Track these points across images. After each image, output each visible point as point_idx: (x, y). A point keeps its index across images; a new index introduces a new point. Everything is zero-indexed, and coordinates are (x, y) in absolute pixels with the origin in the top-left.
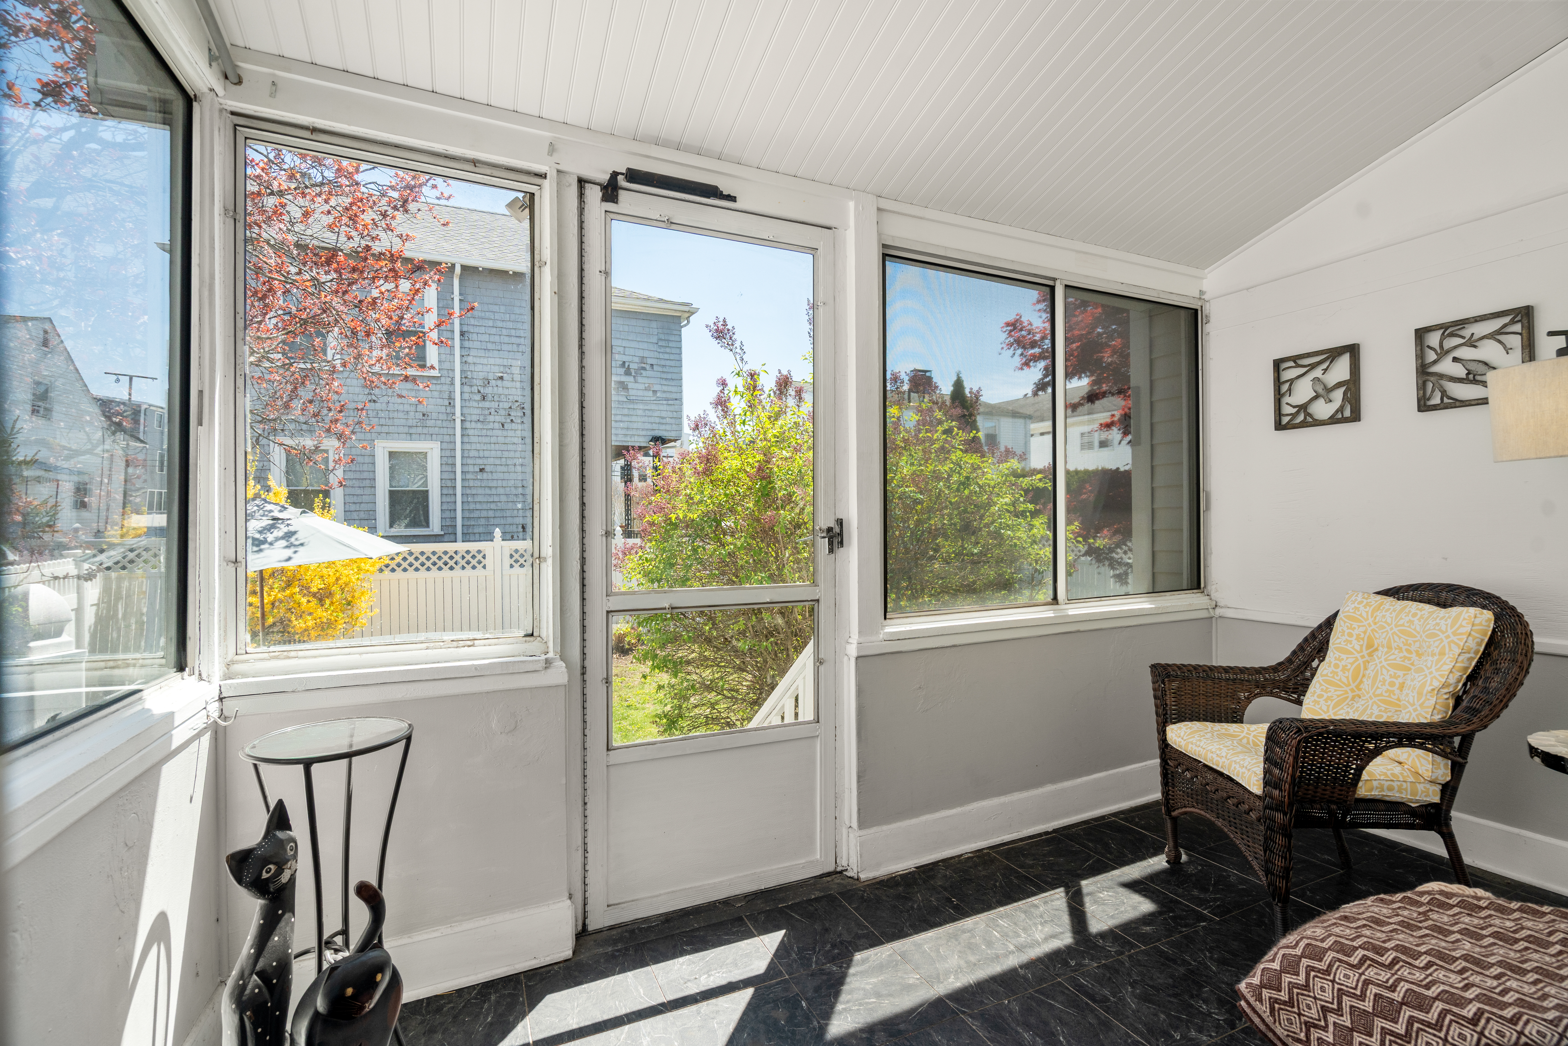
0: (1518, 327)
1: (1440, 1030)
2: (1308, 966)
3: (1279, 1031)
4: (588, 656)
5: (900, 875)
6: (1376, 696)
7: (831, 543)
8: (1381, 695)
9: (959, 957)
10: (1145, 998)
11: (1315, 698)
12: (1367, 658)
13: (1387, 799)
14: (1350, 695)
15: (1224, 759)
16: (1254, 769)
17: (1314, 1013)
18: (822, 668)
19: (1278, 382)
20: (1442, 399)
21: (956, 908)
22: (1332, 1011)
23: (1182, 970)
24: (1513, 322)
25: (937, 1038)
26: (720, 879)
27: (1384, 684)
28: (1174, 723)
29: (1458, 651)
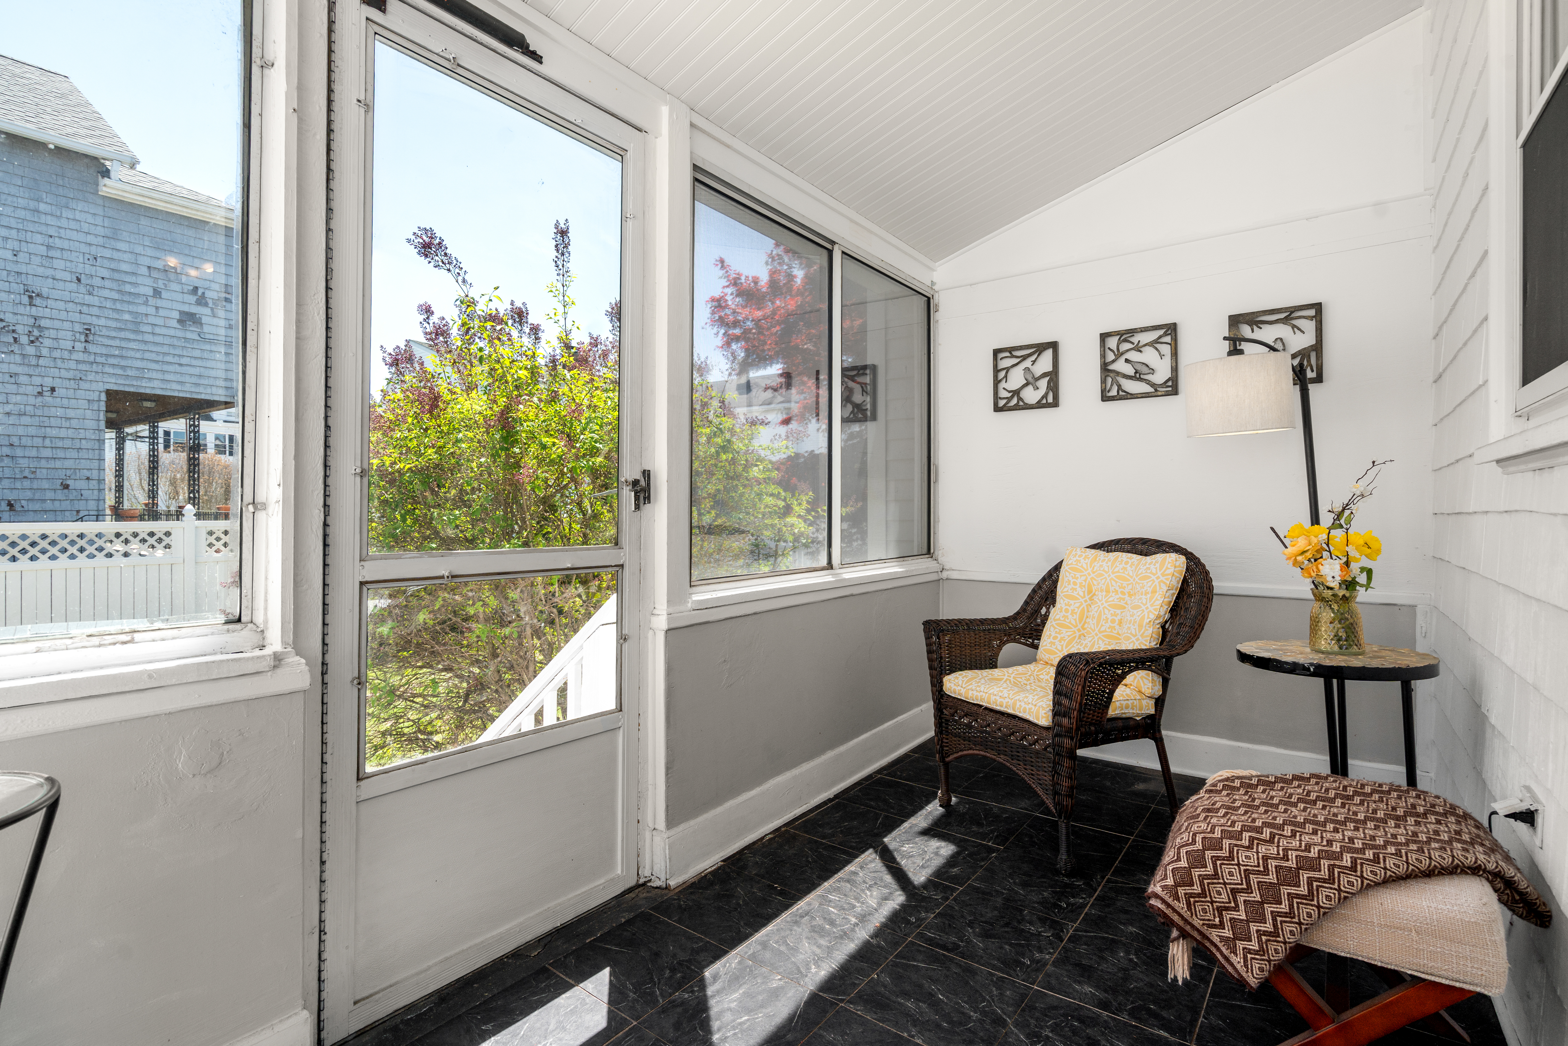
0: (1168, 339)
1: (1333, 883)
2: (1212, 857)
3: (1197, 923)
4: (331, 648)
5: (710, 873)
6: (1100, 632)
7: (637, 498)
8: (1105, 631)
9: (809, 943)
10: (986, 935)
11: (1051, 639)
12: (1089, 602)
13: (1124, 716)
14: (1077, 634)
15: (1007, 700)
16: (1040, 704)
17: (1224, 897)
18: (626, 646)
19: (996, 371)
20: (1118, 392)
21: (782, 893)
22: (1242, 891)
23: (999, 900)
24: (1165, 334)
25: (831, 1037)
26: (507, 927)
27: (1106, 622)
28: (949, 674)
29: (1165, 588)
